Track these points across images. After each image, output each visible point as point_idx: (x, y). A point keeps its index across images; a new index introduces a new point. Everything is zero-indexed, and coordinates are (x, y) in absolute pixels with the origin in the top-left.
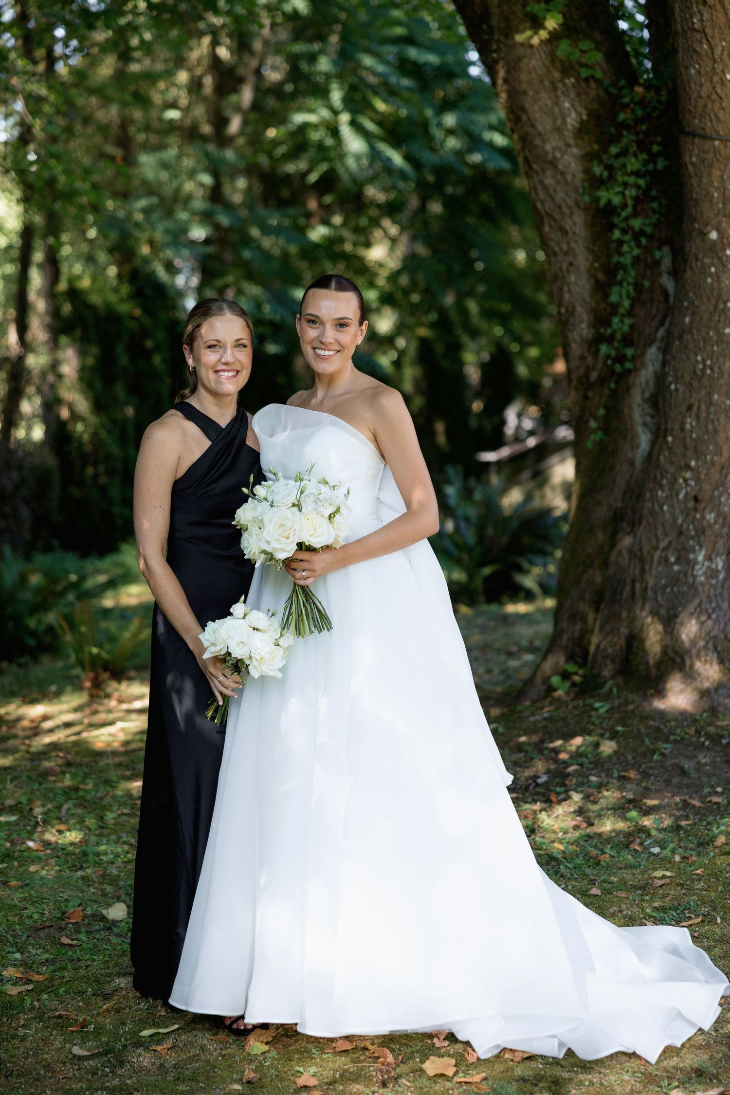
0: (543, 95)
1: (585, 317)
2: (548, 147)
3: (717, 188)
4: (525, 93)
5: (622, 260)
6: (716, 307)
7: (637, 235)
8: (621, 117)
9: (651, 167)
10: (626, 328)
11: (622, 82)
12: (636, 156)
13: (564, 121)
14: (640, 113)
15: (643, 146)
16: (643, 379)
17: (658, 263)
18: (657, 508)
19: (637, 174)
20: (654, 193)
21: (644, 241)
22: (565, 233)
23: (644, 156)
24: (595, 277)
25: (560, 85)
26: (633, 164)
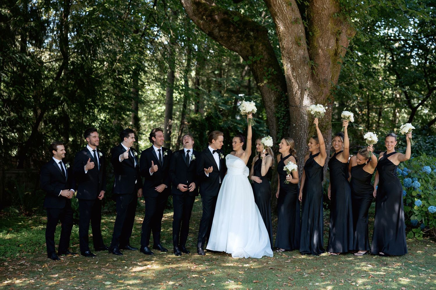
0: (267, 94)
2: (268, 104)
3: (295, 116)
4: (264, 93)
7: (283, 123)
8: (282, 99)
9: (286, 110)
11: (283, 92)
13: (271, 99)
17: (288, 129)
19: (284, 111)
23: (285, 108)
25: (271, 92)
26: (283, 109)
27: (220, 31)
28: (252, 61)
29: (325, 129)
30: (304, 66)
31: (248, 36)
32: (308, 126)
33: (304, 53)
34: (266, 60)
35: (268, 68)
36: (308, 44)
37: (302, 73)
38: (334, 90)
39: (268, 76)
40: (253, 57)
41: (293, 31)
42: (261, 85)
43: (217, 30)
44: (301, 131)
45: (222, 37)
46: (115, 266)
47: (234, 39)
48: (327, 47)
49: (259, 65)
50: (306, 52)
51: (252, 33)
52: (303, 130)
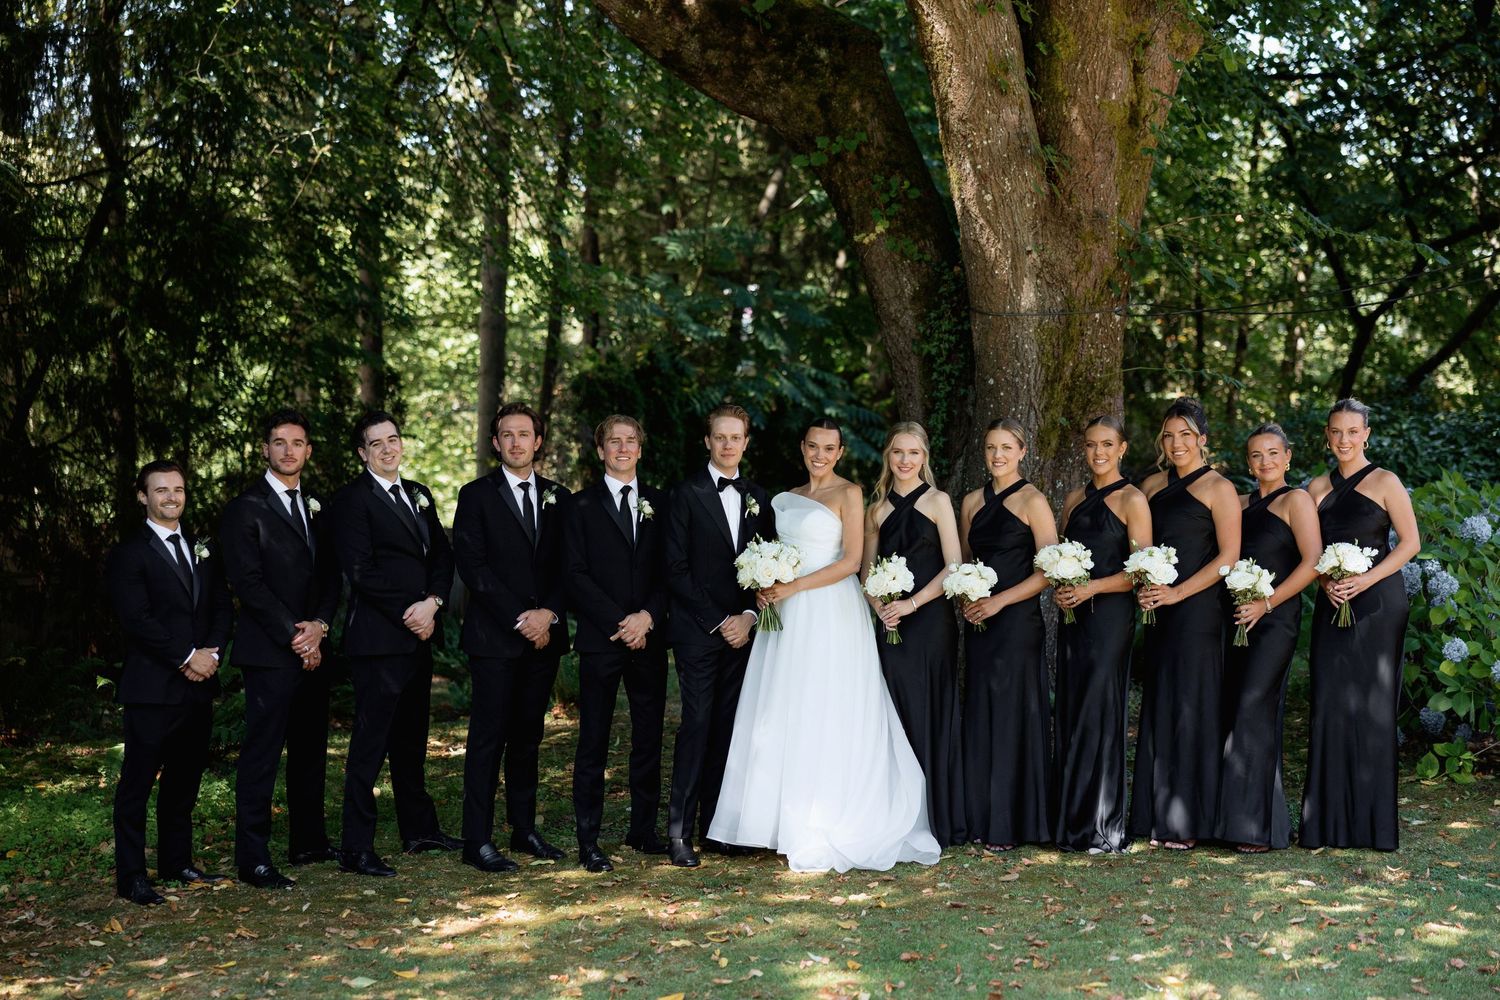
0: (888, 271)
2: (892, 309)
3: (992, 349)
4: (875, 269)
5: (938, 394)
7: (950, 375)
8: (941, 290)
9: (958, 328)
11: (945, 264)
12: (950, 319)
13: (903, 291)
14: (952, 286)
15: (954, 312)
17: (965, 397)
19: (950, 332)
20: (960, 347)
21: (953, 381)
22: (905, 372)
23: (955, 319)
25: (899, 266)
26: (946, 325)
27: (705, 47)
28: (828, 154)
29: (1102, 394)
30: (1021, 165)
31: (809, 63)
32: (1040, 384)
33: (1020, 120)
34: (880, 148)
35: (887, 178)
36: (1033, 83)
37: (1013, 191)
38: (1129, 253)
39: (888, 205)
40: (833, 140)
41: (978, 37)
42: (866, 241)
43: (694, 45)
44: (1016, 402)
45: (713, 71)
46: (373, 918)
47: (759, 75)
48: (1104, 96)
49: (853, 169)
50: (1029, 114)
51: (823, 53)
52: (1024, 400)
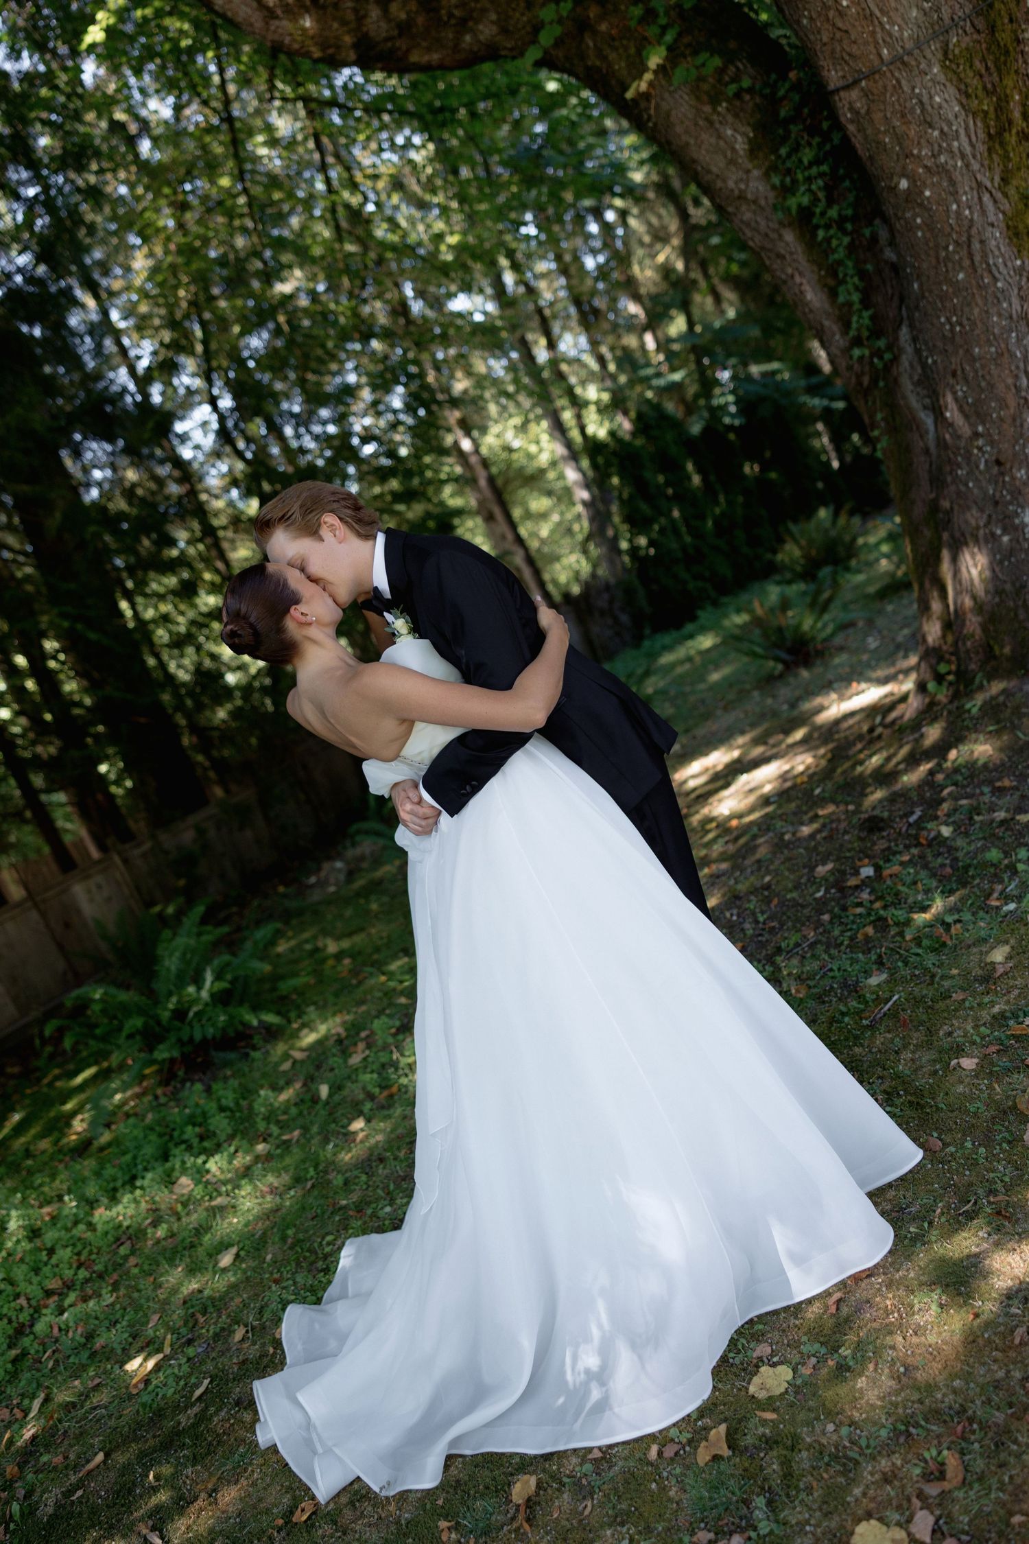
0: (704, 136)
1: (835, 328)
2: (731, 184)
3: (886, 132)
4: (687, 144)
5: (836, 256)
6: (937, 258)
8: (783, 113)
9: (828, 147)
10: (867, 321)
11: (774, 76)
12: (809, 144)
13: (733, 150)
14: (797, 98)
15: (813, 130)
16: (906, 364)
17: (874, 239)
18: (963, 488)
19: (816, 162)
20: (841, 171)
21: (849, 226)
22: (783, 257)
23: (817, 140)
24: (825, 285)
25: (715, 117)
26: (807, 155)
32: (981, 148)
42: (643, 87)
43: (374, 12)
44: (955, 194)
49: (604, 27)
52: (965, 185)
